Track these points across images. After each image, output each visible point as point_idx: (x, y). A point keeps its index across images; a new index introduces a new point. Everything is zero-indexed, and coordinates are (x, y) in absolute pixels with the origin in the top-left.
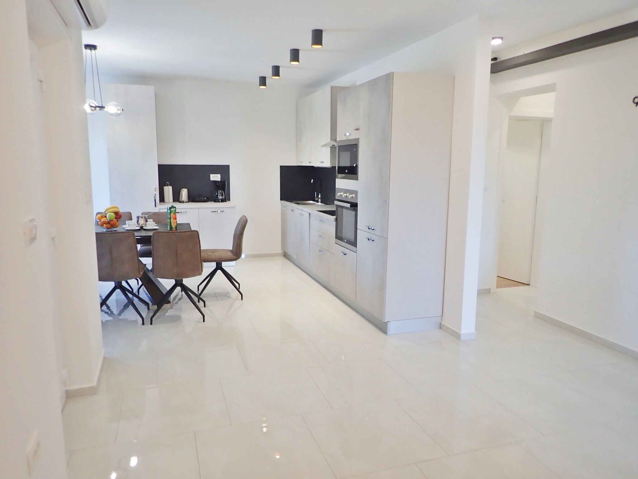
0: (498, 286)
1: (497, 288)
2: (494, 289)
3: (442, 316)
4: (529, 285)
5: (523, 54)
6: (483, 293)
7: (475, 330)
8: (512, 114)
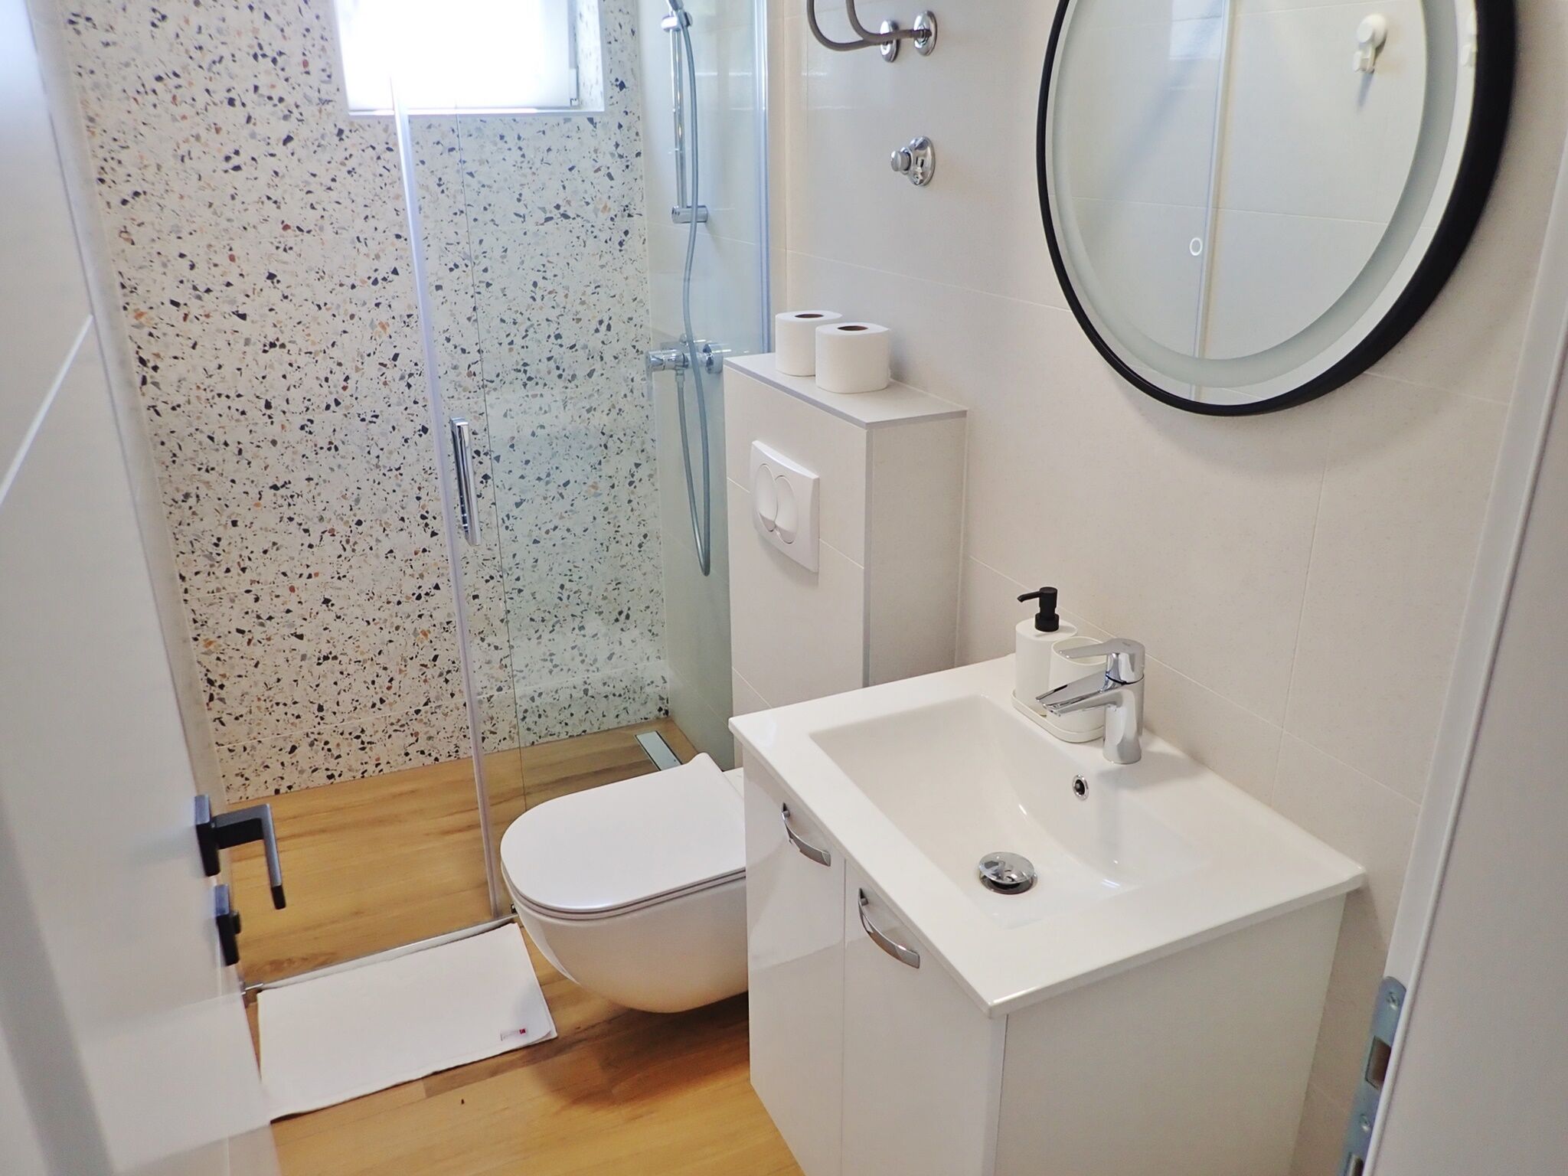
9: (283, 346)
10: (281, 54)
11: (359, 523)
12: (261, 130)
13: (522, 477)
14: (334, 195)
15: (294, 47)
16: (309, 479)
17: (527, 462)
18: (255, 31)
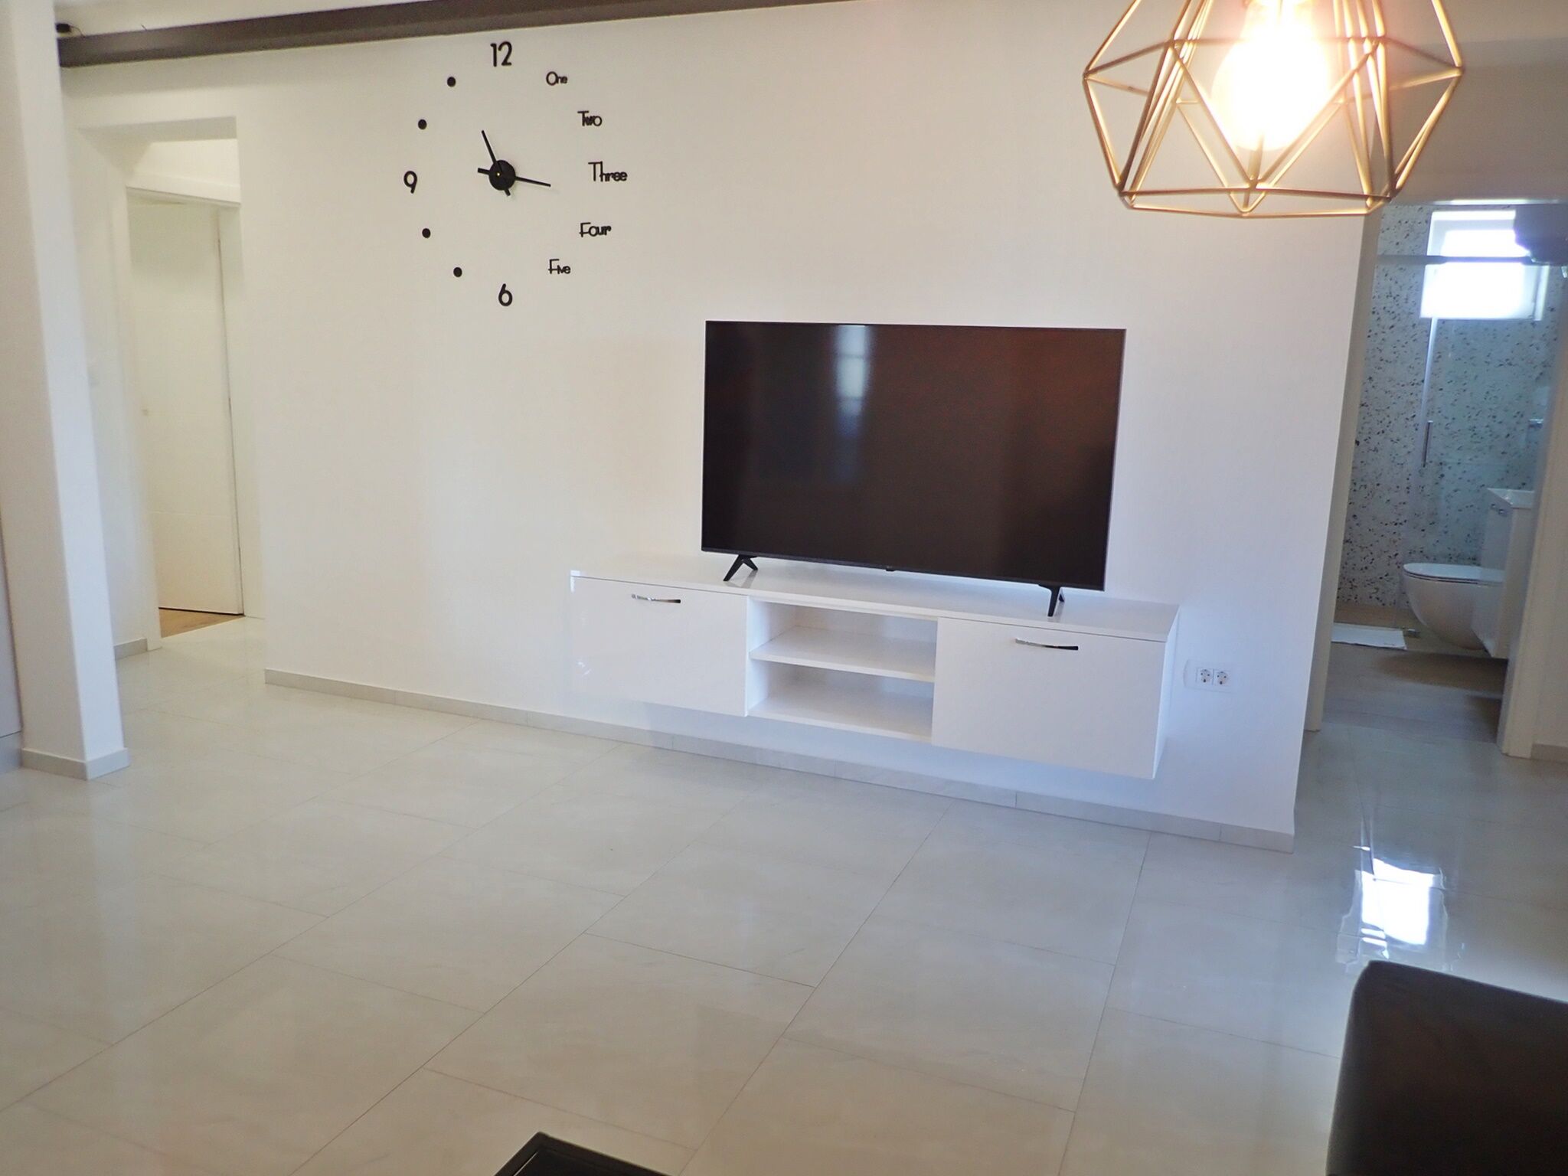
0: (165, 633)
1: (163, 636)
2: (154, 639)
3: (21, 732)
4: (242, 615)
5: (140, 28)
6: (129, 654)
7: (125, 747)
8: (133, 184)
9: (1367, 406)
10: (1398, 295)
11: (1378, 485)
12: (1382, 323)
13: (1460, 478)
14: (1404, 349)
15: (1404, 294)
16: (1362, 462)
17: (1465, 472)
18: (1390, 287)
